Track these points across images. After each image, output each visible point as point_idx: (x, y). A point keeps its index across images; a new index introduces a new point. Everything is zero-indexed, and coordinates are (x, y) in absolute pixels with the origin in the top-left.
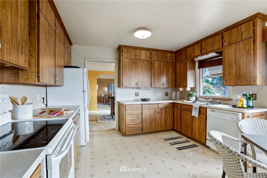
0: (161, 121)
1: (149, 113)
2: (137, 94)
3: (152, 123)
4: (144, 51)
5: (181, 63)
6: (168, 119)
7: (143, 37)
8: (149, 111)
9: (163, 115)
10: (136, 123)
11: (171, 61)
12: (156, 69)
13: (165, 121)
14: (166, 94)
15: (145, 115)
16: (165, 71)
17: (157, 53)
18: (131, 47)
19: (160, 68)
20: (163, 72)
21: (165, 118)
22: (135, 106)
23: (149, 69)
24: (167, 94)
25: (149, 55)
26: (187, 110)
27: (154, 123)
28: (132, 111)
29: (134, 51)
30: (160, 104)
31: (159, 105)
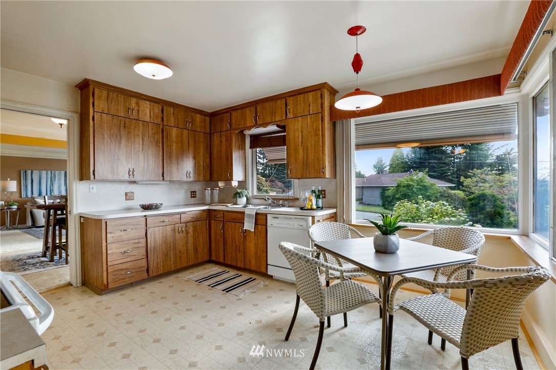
0: (187, 247)
1: (161, 233)
2: (128, 196)
3: (169, 253)
4: (147, 102)
5: (221, 137)
6: (200, 241)
7: (154, 76)
8: (161, 229)
9: (190, 235)
10: (133, 258)
11: (203, 131)
12: (172, 142)
13: (194, 247)
14: (193, 193)
15: (153, 240)
16: (191, 149)
17: (175, 112)
18: (117, 90)
19: (182, 141)
20: (187, 149)
21: (193, 239)
22: (130, 220)
23: (160, 143)
24: (195, 193)
25: (158, 112)
26: (235, 221)
27: (173, 252)
28: (123, 233)
29: (124, 98)
30: (184, 213)
31: (182, 215)
